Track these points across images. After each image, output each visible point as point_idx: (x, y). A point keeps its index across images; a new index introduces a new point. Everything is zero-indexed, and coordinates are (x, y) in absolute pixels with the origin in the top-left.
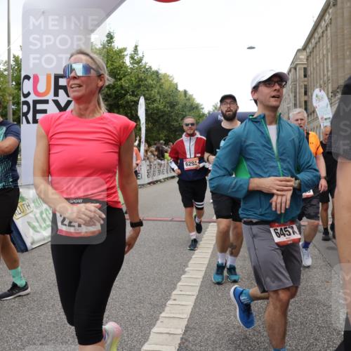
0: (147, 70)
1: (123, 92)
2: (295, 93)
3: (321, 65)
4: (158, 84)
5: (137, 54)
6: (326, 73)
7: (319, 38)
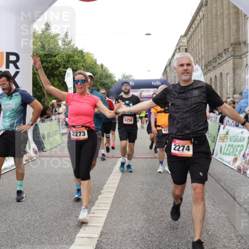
0: (75, 50)
1: (57, 65)
3: (197, 46)
4: (83, 60)
5: (68, 38)
6: (200, 52)
7: (196, 28)
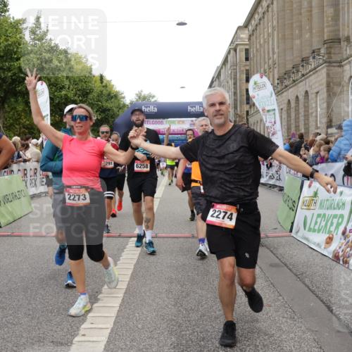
0: (53, 49)
2: (235, 79)
3: (266, 46)
5: (40, 28)
6: (271, 55)
7: (264, 13)
